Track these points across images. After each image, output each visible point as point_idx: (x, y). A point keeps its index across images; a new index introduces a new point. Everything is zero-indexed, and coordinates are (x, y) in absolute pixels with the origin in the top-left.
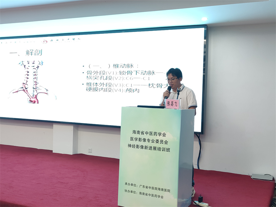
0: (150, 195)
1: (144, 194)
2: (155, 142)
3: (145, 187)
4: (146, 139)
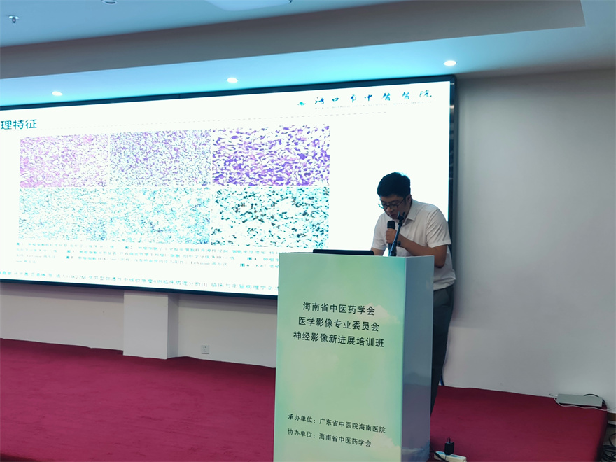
0: (342, 439)
1: (329, 437)
2: (351, 326)
3: (332, 422)
4: (333, 321)
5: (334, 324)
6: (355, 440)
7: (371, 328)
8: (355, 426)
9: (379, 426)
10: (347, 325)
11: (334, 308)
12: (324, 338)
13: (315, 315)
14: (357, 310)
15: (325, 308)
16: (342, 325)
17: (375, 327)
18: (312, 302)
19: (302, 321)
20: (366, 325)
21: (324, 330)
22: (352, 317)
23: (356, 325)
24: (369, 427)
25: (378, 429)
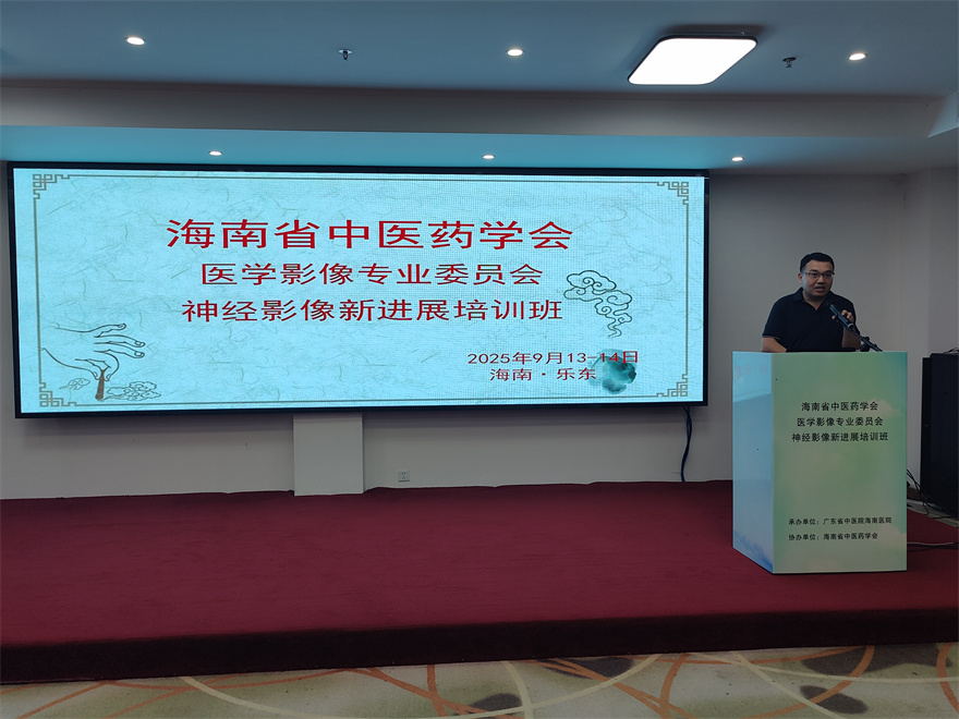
0: (847, 536)
1: (833, 536)
2: (854, 422)
3: (837, 521)
4: (835, 419)
5: (836, 423)
6: (861, 535)
7: (874, 423)
8: (861, 520)
9: (885, 516)
10: (850, 422)
11: (835, 406)
12: (826, 437)
13: (815, 415)
14: (859, 406)
15: (825, 407)
16: (845, 423)
17: (879, 421)
18: (811, 402)
19: (801, 422)
20: (869, 420)
21: (825, 429)
22: (854, 414)
23: (859, 421)
24: (875, 520)
25: (885, 520)
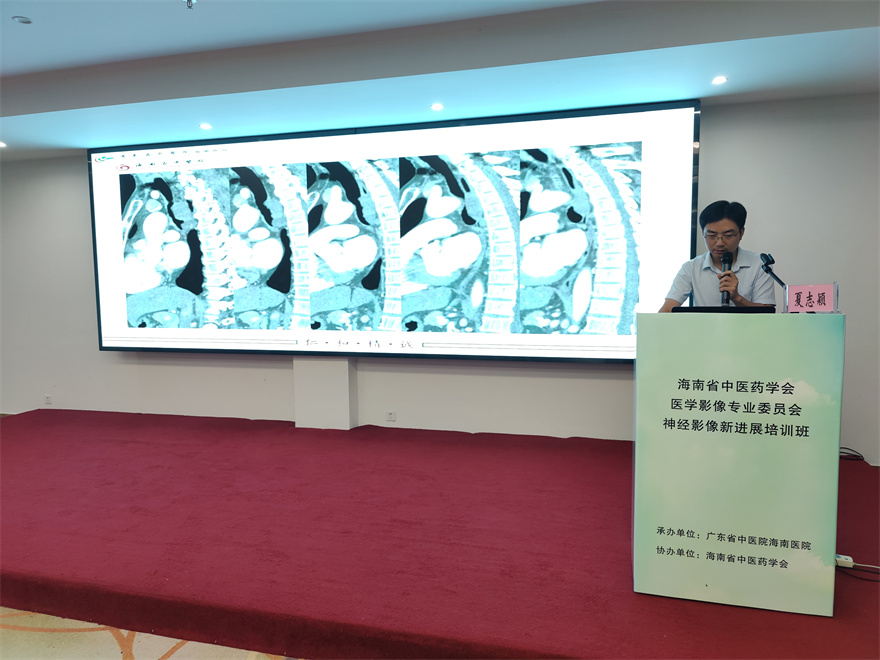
0: (741, 559)
1: (721, 557)
2: (756, 409)
3: (726, 537)
4: (727, 404)
5: (727, 407)
6: (762, 561)
7: (787, 411)
8: (763, 541)
9: (801, 539)
10: (749, 408)
11: (727, 385)
12: (712, 426)
13: (698, 395)
14: (765, 388)
15: (712, 386)
16: (742, 409)
17: (795, 410)
18: (691, 378)
19: (676, 404)
20: (780, 408)
21: (712, 415)
22: (757, 398)
23: (764, 408)
24: (784, 543)
25: (800, 545)
